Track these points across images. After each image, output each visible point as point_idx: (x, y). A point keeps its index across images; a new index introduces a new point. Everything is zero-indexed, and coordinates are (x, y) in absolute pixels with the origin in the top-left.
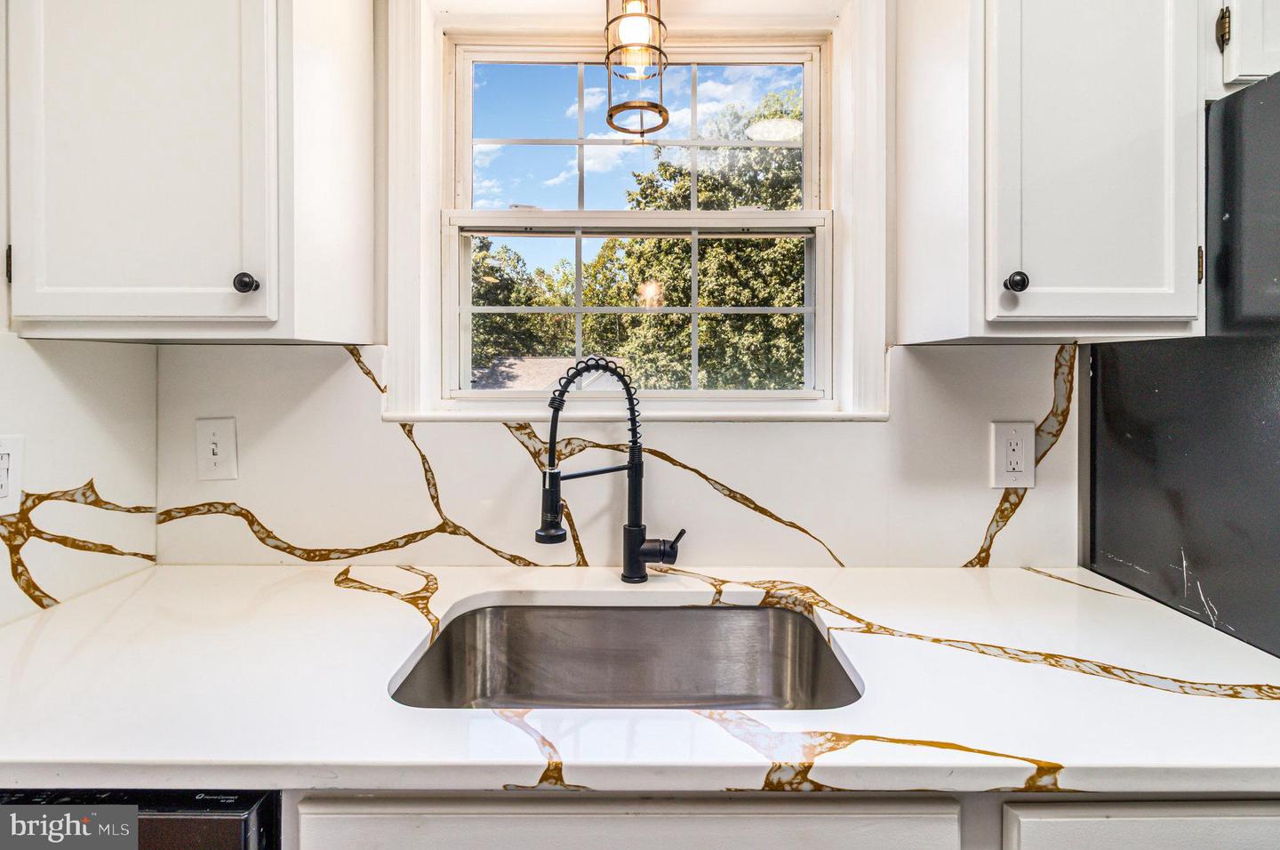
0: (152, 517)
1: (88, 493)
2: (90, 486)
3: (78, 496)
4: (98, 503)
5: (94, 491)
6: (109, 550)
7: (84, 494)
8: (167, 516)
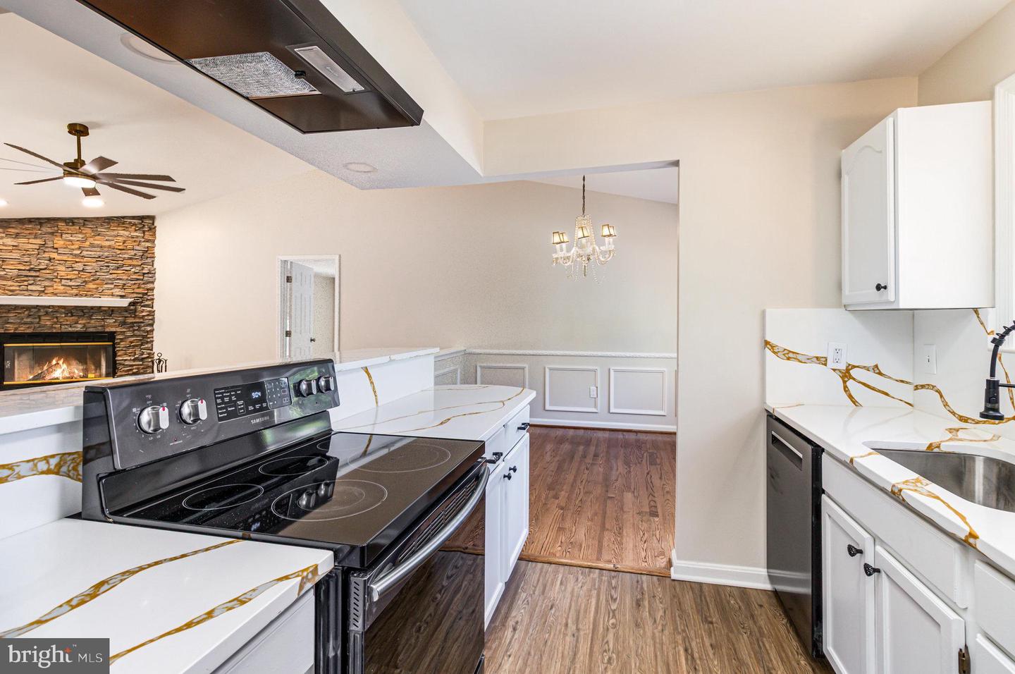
0: (912, 387)
1: (876, 369)
2: (876, 366)
3: (871, 369)
4: (880, 373)
5: (878, 369)
6: (887, 394)
7: (873, 369)
8: (916, 388)
